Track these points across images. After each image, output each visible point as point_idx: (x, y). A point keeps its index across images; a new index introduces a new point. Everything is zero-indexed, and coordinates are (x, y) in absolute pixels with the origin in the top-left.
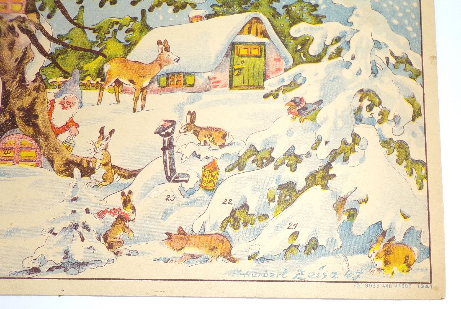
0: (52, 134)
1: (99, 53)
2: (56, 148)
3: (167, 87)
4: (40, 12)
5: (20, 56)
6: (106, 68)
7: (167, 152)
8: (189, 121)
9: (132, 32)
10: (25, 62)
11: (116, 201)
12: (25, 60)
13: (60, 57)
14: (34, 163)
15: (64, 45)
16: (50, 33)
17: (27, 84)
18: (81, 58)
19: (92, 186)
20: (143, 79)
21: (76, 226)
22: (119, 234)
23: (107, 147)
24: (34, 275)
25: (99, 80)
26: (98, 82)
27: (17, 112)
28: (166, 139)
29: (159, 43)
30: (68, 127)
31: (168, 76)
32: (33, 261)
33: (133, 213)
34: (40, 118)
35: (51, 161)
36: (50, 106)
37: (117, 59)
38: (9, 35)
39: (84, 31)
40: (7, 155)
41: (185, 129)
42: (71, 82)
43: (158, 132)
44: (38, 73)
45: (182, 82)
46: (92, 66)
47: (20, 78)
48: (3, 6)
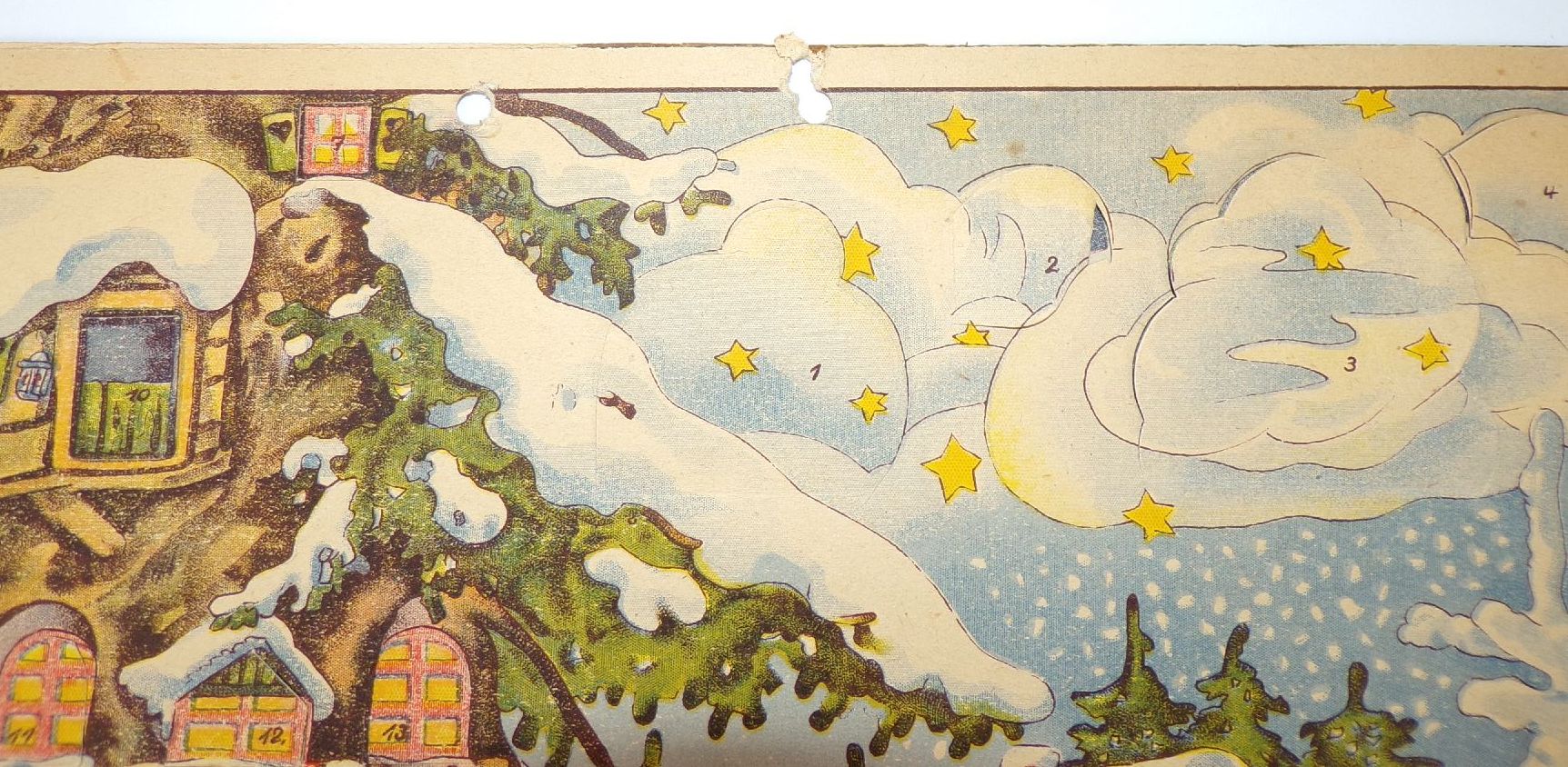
4: (517, 754)
48: (397, 730)
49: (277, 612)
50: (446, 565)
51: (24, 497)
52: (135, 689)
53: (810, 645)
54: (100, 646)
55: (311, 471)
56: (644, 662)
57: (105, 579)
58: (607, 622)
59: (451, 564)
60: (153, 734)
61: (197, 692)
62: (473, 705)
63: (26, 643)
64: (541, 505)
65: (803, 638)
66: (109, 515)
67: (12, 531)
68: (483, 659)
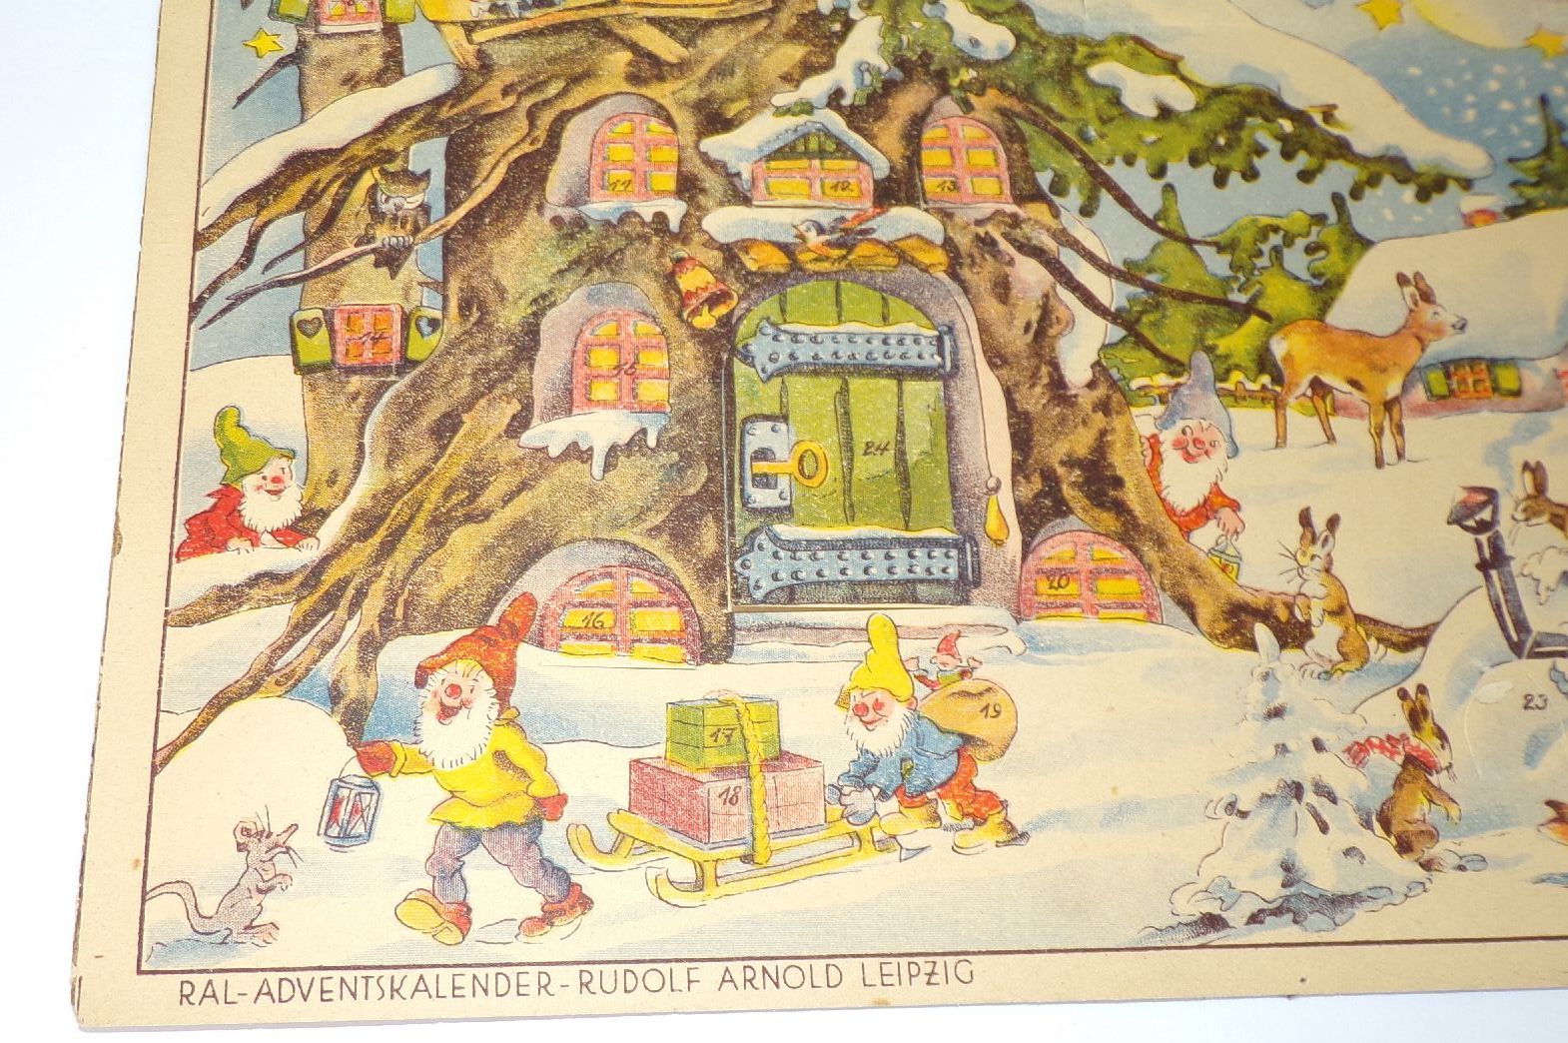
0: (1172, 532)
1: (1249, 309)
2: (1192, 569)
3: (1452, 399)
4: (1057, 200)
5: (1035, 316)
6: (1279, 348)
7: (1494, 573)
8: (1530, 490)
9: (1322, 253)
10: (1052, 332)
11: (1389, 717)
12: (1051, 327)
13: (1145, 319)
14: (1140, 613)
15: (1148, 287)
16: (1100, 253)
17: (1073, 392)
18: (1205, 321)
19: (1315, 675)
20: (1383, 377)
21: (1297, 790)
22: (1419, 809)
23: (1330, 562)
24: (1212, 937)
25: (1266, 379)
26: (1264, 387)
27: (1060, 471)
28: (1483, 538)
29: (1402, 280)
30: (1211, 507)
31: (1449, 367)
32: (1201, 896)
33: (1443, 747)
34: (1129, 484)
35: (1187, 606)
36: (1149, 453)
37: (1301, 323)
38: (986, 260)
39: (1193, 251)
40: (1061, 591)
41: (1525, 510)
42: (1191, 387)
43: (1456, 520)
44: (1098, 363)
45: (1488, 384)
46: (1239, 341)
47: (1050, 375)
48: (948, 184)
49: (829, 105)
50: (967, 75)
51: (596, 20)
52: (714, 155)
53: (1287, 126)
54: (680, 126)
55: (843, 9)
56: (1151, 137)
57: (676, 78)
58: (1114, 112)
59: (973, 73)
60: (735, 186)
61: (770, 158)
62: (1010, 168)
63: (615, 120)
64: (1042, 34)
65: (1281, 121)
66: (673, 34)
67: (590, 43)
68: (1012, 137)
